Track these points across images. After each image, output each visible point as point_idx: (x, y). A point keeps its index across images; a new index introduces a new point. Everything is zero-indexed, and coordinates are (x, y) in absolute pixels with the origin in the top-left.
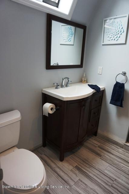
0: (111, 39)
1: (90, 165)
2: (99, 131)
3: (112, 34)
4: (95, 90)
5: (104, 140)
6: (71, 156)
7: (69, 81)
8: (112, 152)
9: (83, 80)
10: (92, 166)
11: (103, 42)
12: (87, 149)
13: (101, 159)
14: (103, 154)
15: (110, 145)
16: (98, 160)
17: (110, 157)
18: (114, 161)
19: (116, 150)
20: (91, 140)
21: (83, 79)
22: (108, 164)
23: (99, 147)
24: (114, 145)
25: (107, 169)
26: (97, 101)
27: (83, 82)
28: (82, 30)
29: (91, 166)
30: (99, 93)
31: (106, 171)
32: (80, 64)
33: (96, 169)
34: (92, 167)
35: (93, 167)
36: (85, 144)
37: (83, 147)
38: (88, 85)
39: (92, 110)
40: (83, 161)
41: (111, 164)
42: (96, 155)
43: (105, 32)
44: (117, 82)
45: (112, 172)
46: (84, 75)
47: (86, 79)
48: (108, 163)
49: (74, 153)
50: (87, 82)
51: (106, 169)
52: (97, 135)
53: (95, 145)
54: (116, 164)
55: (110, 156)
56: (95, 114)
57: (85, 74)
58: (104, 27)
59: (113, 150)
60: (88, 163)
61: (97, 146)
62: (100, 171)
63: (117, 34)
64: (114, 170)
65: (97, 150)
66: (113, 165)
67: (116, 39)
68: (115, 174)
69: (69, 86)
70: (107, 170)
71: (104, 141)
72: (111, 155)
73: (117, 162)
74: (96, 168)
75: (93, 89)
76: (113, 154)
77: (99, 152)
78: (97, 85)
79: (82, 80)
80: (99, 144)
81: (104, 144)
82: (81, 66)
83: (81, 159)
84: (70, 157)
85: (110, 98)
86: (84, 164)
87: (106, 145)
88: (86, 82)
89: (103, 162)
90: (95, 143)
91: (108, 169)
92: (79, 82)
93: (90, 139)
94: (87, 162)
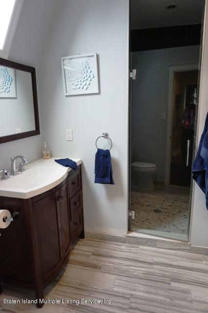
0: (78, 87)
1: (89, 291)
2: (87, 229)
3: (77, 80)
4: (70, 166)
5: (96, 240)
6: (54, 289)
7: (24, 161)
8: (113, 255)
9: (45, 155)
10: (93, 290)
11: (66, 92)
12: (76, 266)
13: (102, 273)
14: (103, 263)
15: (108, 245)
16: (99, 275)
17: (113, 263)
18: (122, 268)
19: (119, 250)
20: (78, 248)
21: (44, 152)
22: (114, 277)
23: (93, 254)
24: (113, 243)
25: (116, 284)
26: (75, 183)
27: (45, 157)
28: (29, 74)
29: (91, 291)
30: (76, 170)
31: (116, 289)
32: (35, 129)
33: (101, 293)
34: (94, 293)
35: (96, 292)
36: (72, 257)
37: (69, 265)
38: (56, 161)
39: (71, 200)
40: (77, 288)
41: (119, 273)
42: (94, 269)
43: (66, 76)
44: (98, 149)
45: (124, 286)
46: (45, 146)
47: (48, 152)
48: (114, 274)
49: (58, 281)
50: (51, 156)
51: (114, 285)
52: (85, 236)
53: (87, 253)
54: (125, 271)
55: (113, 261)
56: (76, 204)
57: (46, 144)
58: (64, 69)
59: (114, 252)
60: (86, 288)
61: (90, 254)
62: (107, 292)
63: (85, 79)
64: (124, 282)
65: (92, 260)
66: (121, 274)
67: (85, 87)
68: (127, 286)
69: (24, 170)
70: (116, 286)
71: (98, 242)
72: (115, 259)
73: (125, 267)
74: (100, 291)
75: (67, 166)
76: (116, 258)
77: (95, 263)
78: (70, 159)
79: (43, 155)
80: (91, 249)
81: (99, 247)
82: (36, 132)
83: (72, 287)
84: (52, 292)
85: (94, 175)
86: (80, 293)
87: (102, 246)
88: (49, 156)
89: (107, 275)
90: (86, 250)
91: (118, 284)
92: (39, 159)
93: (76, 247)
94: (83, 288)
